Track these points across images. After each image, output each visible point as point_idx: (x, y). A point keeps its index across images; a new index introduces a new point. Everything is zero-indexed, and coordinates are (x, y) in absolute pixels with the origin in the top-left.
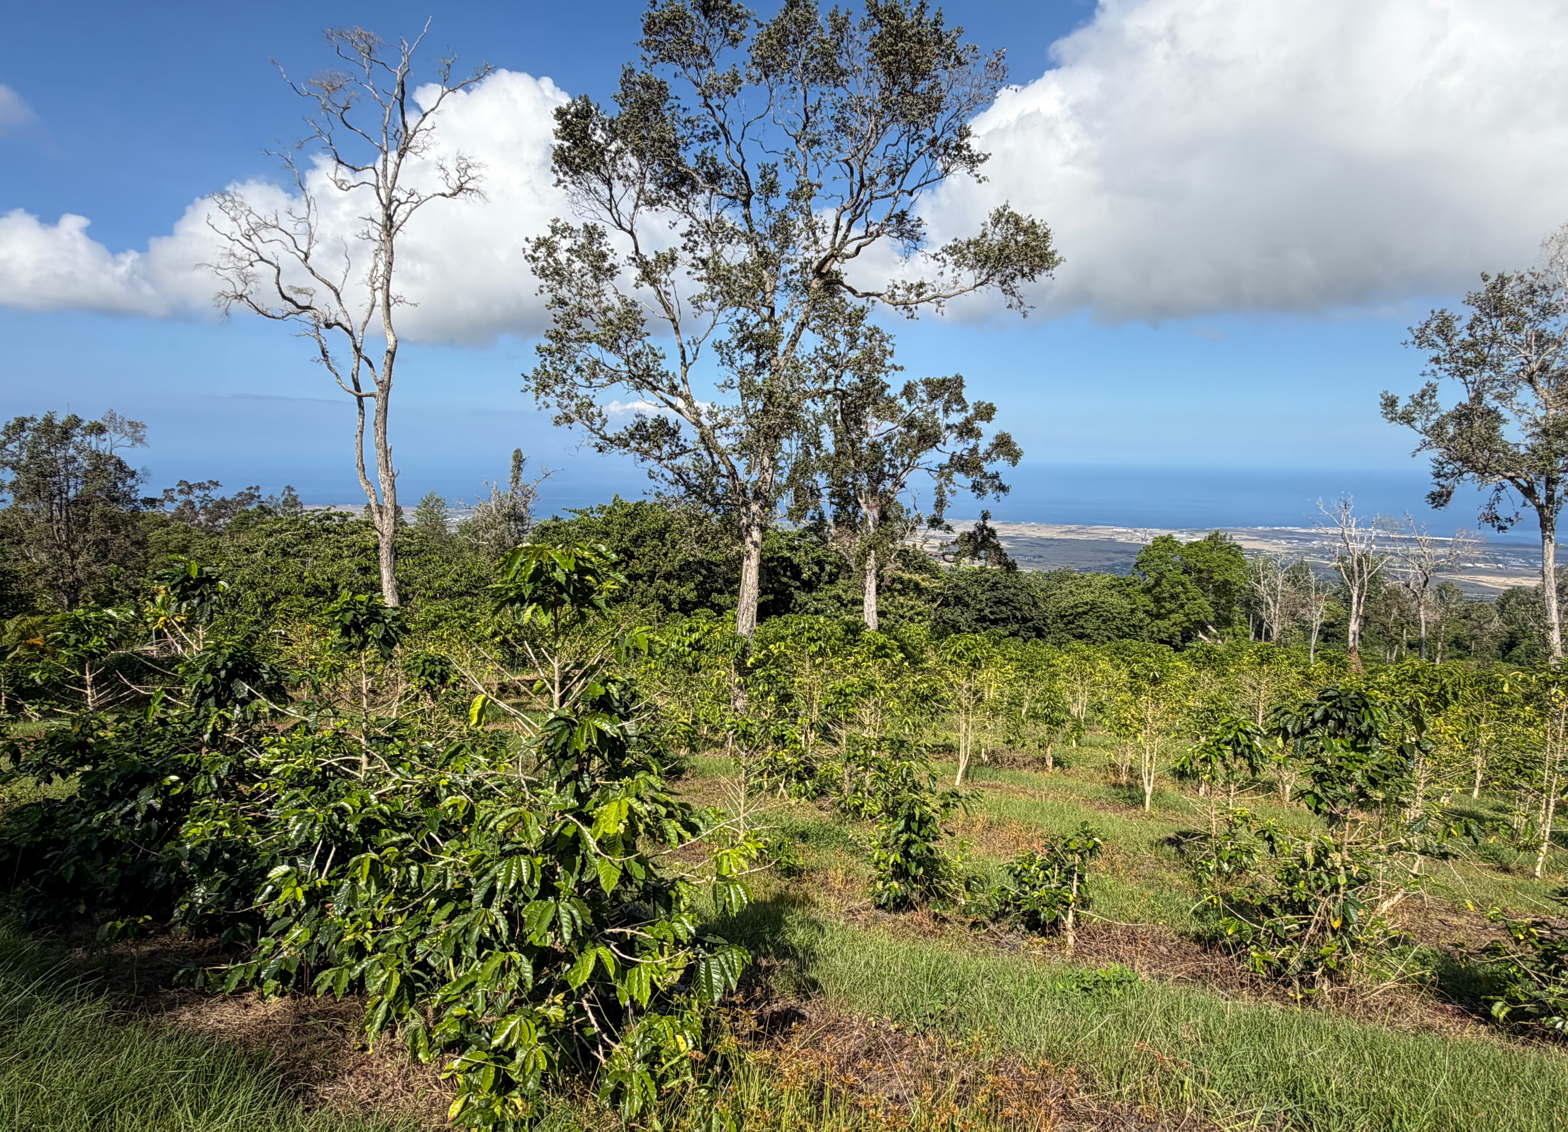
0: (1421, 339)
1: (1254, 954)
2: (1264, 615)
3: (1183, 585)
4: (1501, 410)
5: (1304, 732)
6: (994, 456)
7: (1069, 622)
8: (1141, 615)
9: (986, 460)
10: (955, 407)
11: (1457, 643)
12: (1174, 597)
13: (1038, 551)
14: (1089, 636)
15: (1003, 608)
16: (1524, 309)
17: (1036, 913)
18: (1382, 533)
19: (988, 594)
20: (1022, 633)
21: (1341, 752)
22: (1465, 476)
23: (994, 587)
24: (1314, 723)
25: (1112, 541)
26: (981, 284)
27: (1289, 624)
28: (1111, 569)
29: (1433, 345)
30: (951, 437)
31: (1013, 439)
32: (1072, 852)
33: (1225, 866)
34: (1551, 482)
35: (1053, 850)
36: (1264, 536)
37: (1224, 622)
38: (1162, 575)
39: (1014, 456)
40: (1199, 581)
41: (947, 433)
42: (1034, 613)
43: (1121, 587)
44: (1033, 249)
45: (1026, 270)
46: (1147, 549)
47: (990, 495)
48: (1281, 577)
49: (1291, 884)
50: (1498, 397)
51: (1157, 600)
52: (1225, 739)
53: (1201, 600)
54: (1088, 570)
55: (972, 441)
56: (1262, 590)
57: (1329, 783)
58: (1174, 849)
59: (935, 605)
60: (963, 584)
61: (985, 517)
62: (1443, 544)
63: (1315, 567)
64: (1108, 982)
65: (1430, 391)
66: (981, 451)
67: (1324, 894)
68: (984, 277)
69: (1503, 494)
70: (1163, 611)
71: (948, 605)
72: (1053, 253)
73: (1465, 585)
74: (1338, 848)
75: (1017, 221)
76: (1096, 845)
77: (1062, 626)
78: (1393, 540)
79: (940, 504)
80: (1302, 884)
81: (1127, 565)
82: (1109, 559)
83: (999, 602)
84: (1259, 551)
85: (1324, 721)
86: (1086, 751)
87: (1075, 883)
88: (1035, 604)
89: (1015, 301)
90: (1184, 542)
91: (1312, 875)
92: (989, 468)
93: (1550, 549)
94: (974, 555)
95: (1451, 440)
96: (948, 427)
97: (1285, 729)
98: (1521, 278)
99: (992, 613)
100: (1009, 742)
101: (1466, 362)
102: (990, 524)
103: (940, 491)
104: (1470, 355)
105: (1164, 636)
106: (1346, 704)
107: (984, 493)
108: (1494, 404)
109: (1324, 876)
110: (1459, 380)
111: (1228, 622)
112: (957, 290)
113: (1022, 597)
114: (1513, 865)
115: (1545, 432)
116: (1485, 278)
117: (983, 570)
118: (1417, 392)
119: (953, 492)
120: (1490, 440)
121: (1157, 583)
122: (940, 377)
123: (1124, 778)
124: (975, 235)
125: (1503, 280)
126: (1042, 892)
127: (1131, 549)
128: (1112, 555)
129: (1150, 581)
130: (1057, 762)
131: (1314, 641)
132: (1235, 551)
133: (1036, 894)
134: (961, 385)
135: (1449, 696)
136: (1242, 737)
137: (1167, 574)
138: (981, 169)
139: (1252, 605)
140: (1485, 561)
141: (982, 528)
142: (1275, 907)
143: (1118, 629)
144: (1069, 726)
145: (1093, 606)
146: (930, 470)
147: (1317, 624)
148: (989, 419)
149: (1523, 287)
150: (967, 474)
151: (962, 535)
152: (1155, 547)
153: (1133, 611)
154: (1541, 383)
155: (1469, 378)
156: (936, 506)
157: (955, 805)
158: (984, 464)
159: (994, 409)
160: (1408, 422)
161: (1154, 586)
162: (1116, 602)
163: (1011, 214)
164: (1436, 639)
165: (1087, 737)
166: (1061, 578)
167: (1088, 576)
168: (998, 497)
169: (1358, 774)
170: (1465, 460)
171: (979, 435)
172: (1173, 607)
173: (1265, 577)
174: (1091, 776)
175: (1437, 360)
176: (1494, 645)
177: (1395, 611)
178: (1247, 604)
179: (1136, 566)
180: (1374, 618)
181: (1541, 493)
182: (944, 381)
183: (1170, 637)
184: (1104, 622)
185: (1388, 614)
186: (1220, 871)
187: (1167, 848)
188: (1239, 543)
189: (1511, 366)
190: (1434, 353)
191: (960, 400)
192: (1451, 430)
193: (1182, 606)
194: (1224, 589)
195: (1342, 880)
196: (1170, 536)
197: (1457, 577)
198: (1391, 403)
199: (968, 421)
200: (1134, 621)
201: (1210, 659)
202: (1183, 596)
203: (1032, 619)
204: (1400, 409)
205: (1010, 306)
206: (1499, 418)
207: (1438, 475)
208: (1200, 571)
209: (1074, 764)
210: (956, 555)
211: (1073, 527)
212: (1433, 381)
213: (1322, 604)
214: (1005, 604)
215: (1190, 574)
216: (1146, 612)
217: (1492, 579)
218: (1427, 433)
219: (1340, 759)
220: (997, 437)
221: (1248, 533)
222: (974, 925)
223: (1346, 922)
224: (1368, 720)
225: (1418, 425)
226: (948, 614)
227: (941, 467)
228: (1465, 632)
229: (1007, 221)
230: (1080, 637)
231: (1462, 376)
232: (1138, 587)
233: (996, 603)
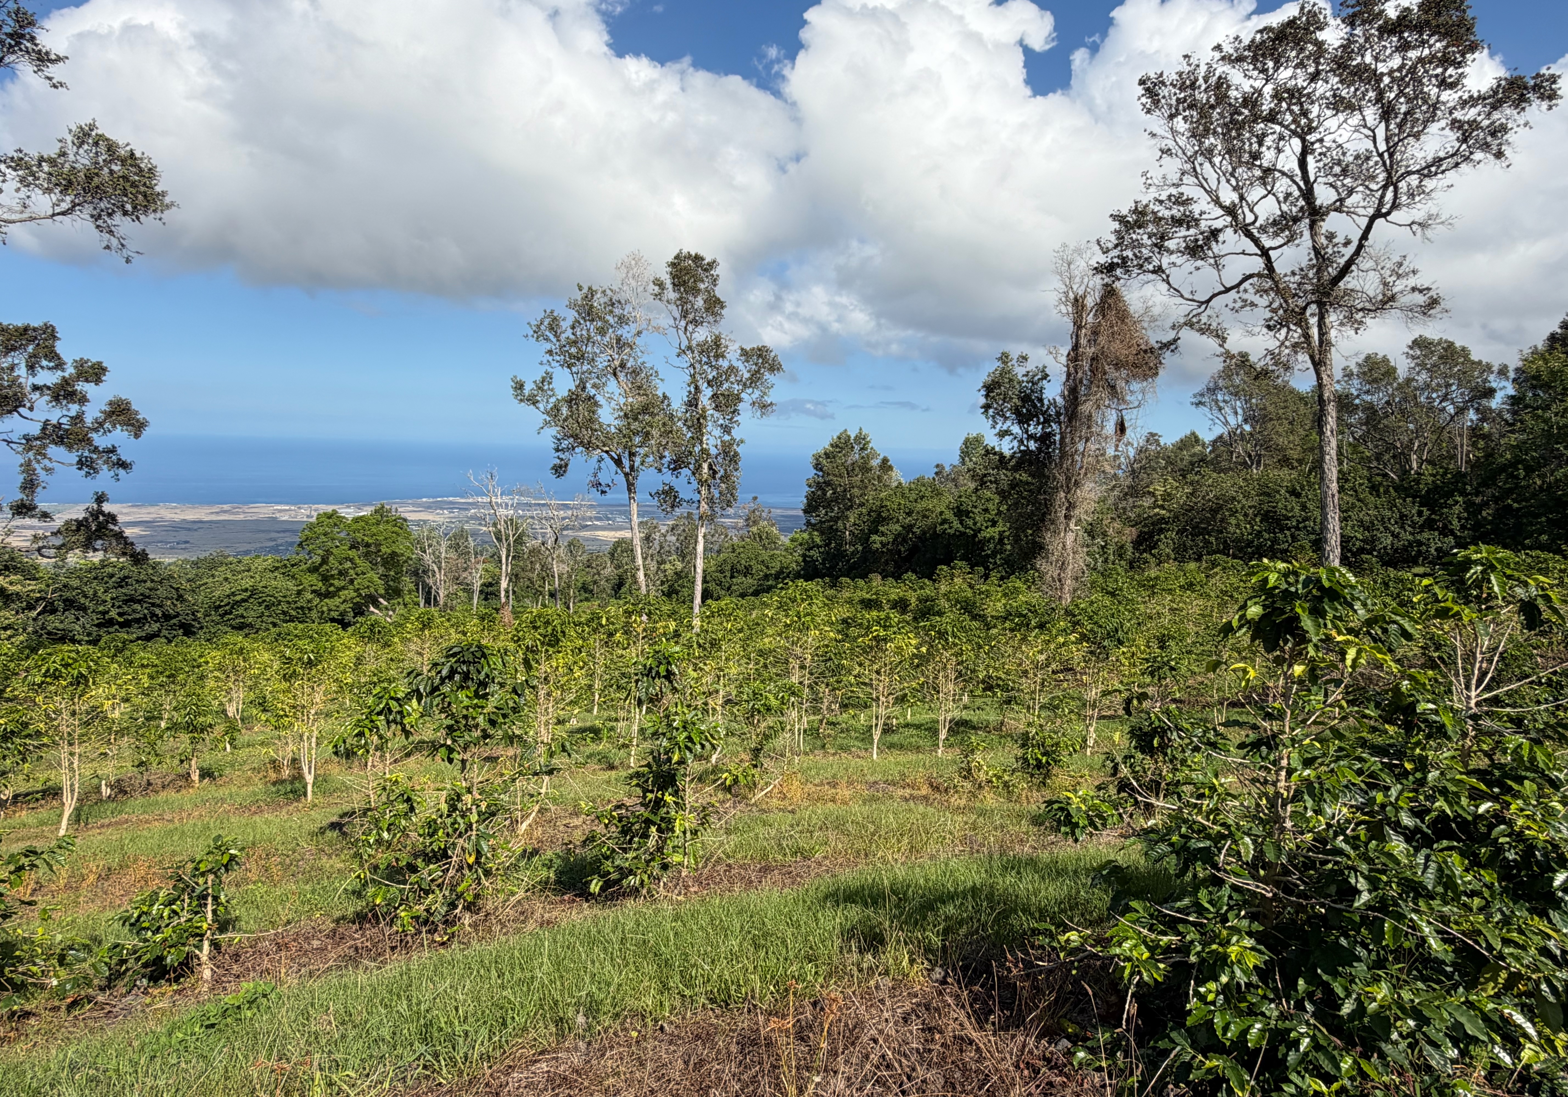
0: (538, 333)
1: (403, 914)
2: (430, 582)
3: (351, 560)
4: (598, 398)
5: (435, 689)
6: (107, 425)
7: (226, 613)
8: (309, 596)
9: (96, 430)
10: (44, 363)
11: (584, 588)
12: (342, 573)
13: (183, 536)
14: (250, 626)
15: (137, 607)
16: (608, 317)
17: (160, 959)
18: (524, 500)
19: (114, 593)
20: (164, 632)
21: (466, 702)
22: (577, 450)
23: (123, 582)
24: (443, 681)
25: (274, 520)
26: (63, 213)
27: (454, 588)
28: (275, 550)
29: (547, 339)
30: (42, 402)
31: (134, 407)
32: (203, 874)
33: (385, 835)
34: (632, 454)
35: (180, 879)
36: (428, 507)
37: (393, 593)
38: (328, 552)
39: (137, 427)
40: (367, 555)
41: (36, 396)
42: (180, 608)
43: (285, 569)
44: (134, 185)
45: (129, 207)
46: (311, 527)
47: (105, 473)
48: (444, 544)
49: (431, 835)
50: (594, 386)
51: (325, 579)
52: (378, 709)
53: (371, 574)
54: (247, 553)
55: (74, 409)
56: (428, 558)
57: (458, 733)
58: (336, 833)
59: (34, 614)
60: (75, 583)
61: (100, 499)
62: (566, 507)
63: (475, 534)
64: (239, 1007)
65: (547, 378)
66: (89, 420)
67: (460, 836)
68: (65, 206)
69: (602, 465)
70: (332, 589)
71: (53, 611)
72: (163, 194)
73: (587, 539)
74: (469, 791)
75: (111, 148)
76: (233, 858)
77: (217, 618)
78: (530, 505)
79: (30, 485)
80: (440, 833)
81: (291, 544)
82: (271, 540)
83: (131, 600)
84: (425, 522)
85: (451, 676)
86: (243, 753)
87: (210, 908)
88: (180, 598)
89: (114, 242)
90: (350, 517)
91: (449, 821)
92: (100, 440)
93: (634, 507)
94: (88, 545)
95: (565, 420)
96: (36, 388)
97: (418, 690)
98: (604, 292)
99: (120, 615)
100: (141, 764)
101: (571, 356)
102: (107, 507)
103: (27, 468)
104: (573, 350)
105: (335, 614)
106: (468, 657)
107: (96, 471)
108: (593, 392)
109: (459, 819)
110: (567, 370)
111: (398, 593)
112: (25, 216)
113: (162, 592)
114: (617, 763)
115: (626, 415)
116: (580, 288)
117: (104, 564)
118: (539, 379)
119: (47, 470)
120: (591, 421)
121: (324, 561)
122: (20, 324)
123: (286, 773)
124: (52, 151)
125: (592, 292)
126: (168, 932)
127: (295, 527)
128: (274, 535)
129: (317, 559)
130: (206, 774)
131: (475, 601)
132: (400, 523)
133: (159, 937)
134: (53, 337)
135: (559, 635)
136: (392, 704)
137: (334, 551)
138: (52, 70)
139: (419, 573)
140: (598, 519)
141: (96, 514)
142: (420, 862)
143: (284, 613)
144: (219, 729)
145: (253, 592)
146: (9, 442)
147: (477, 586)
148: (98, 381)
149: (606, 299)
150: (70, 447)
151: (68, 523)
152: (319, 523)
153: (299, 593)
154: (622, 376)
155: (574, 369)
156: (24, 488)
157: (33, 866)
158: (93, 435)
159: (104, 370)
160: (534, 404)
161: (321, 565)
162: (282, 585)
163: (101, 136)
164: (569, 587)
165: (244, 737)
166: (213, 565)
167: (246, 559)
168: (117, 477)
169: (481, 720)
170: (575, 437)
171: (83, 400)
172: (343, 583)
173: (430, 546)
174: (249, 780)
175: (550, 352)
176: (608, 587)
177: (538, 566)
178: (416, 573)
179: (300, 545)
180: (522, 574)
181: (626, 463)
182: (26, 329)
183: (341, 614)
184: (267, 607)
185: (533, 570)
186: (379, 842)
187: (329, 834)
188: (403, 515)
189: (602, 362)
190: (548, 346)
191: (52, 355)
192: (565, 411)
193: (352, 582)
194: (392, 561)
195: (474, 818)
196: (335, 512)
197: (582, 534)
198: (519, 386)
199: (66, 382)
200: (302, 603)
201: (375, 634)
202: (352, 572)
203: (178, 615)
204: (527, 392)
205: (108, 247)
206: (596, 404)
207: (557, 450)
208: (368, 545)
209: (227, 771)
210: (59, 548)
211: (226, 507)
212: (550, 370)
213: (480, 567)
214: (139, 602)
215: (357, 549)
216: (313, 592)
217: (605, 533)
218: (548, 413)
219: (467, 708)
220: (111, 403)
221: (414, 505)
222: (74, 1004)
223: (479, 854)
224: (486, 669)
225: (541, 406)
226: (54, 622)
227: (28, 439)
228: (589, 579)
229: (96, 144)
230: (240, 627)
231: (569, 367)
232: (304, 567)
233: (126, 602)
